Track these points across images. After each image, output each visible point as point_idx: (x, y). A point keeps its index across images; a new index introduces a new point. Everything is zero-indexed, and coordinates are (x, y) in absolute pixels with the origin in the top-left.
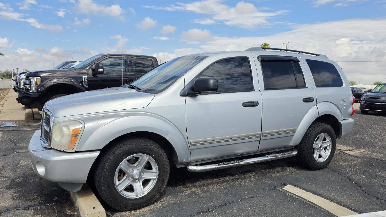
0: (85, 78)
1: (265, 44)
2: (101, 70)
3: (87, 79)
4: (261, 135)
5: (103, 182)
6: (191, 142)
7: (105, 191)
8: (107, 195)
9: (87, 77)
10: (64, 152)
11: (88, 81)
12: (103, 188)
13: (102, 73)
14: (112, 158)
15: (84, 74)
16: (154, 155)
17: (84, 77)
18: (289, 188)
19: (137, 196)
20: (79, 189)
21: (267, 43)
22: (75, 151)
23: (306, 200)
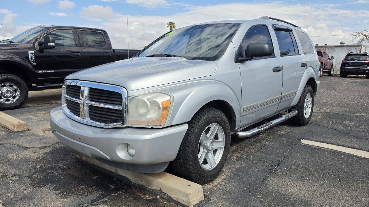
0: (31, 54)
1: (171, 23)
2: (52, 44)
3: (34, 55)
4: (282, 98)
5: (191, 157)
6: (244, 108)
7: (193, 166)
8: (194, 170)
9: (33, 52)
10: (152, 128)
11: (35, 57)
12: (191, 163)
13: (53, 47)
14: (196, 130)
15: (30, 49)
16: (223, 124)
17: (29, 52)
18: (304, 142)
19: (212, 167)
20: (165, 168)
21: (173, 22)
22: (166, 126)
23: (329, 149)
